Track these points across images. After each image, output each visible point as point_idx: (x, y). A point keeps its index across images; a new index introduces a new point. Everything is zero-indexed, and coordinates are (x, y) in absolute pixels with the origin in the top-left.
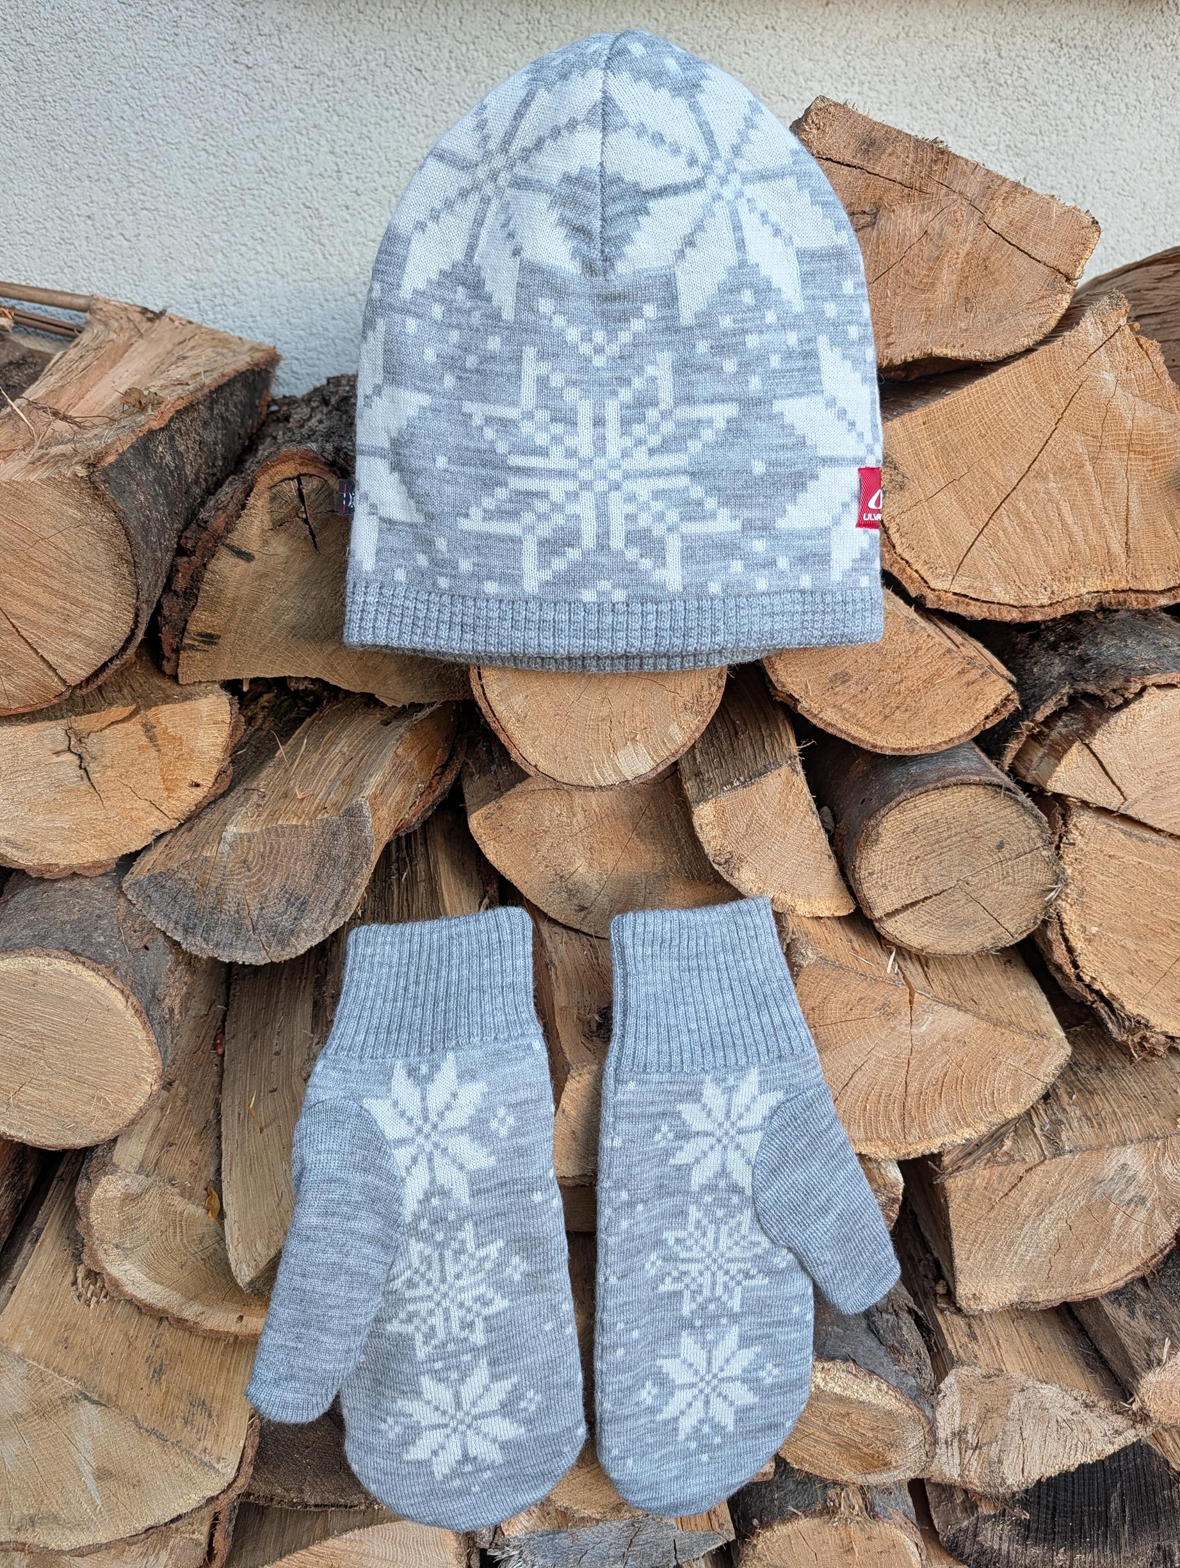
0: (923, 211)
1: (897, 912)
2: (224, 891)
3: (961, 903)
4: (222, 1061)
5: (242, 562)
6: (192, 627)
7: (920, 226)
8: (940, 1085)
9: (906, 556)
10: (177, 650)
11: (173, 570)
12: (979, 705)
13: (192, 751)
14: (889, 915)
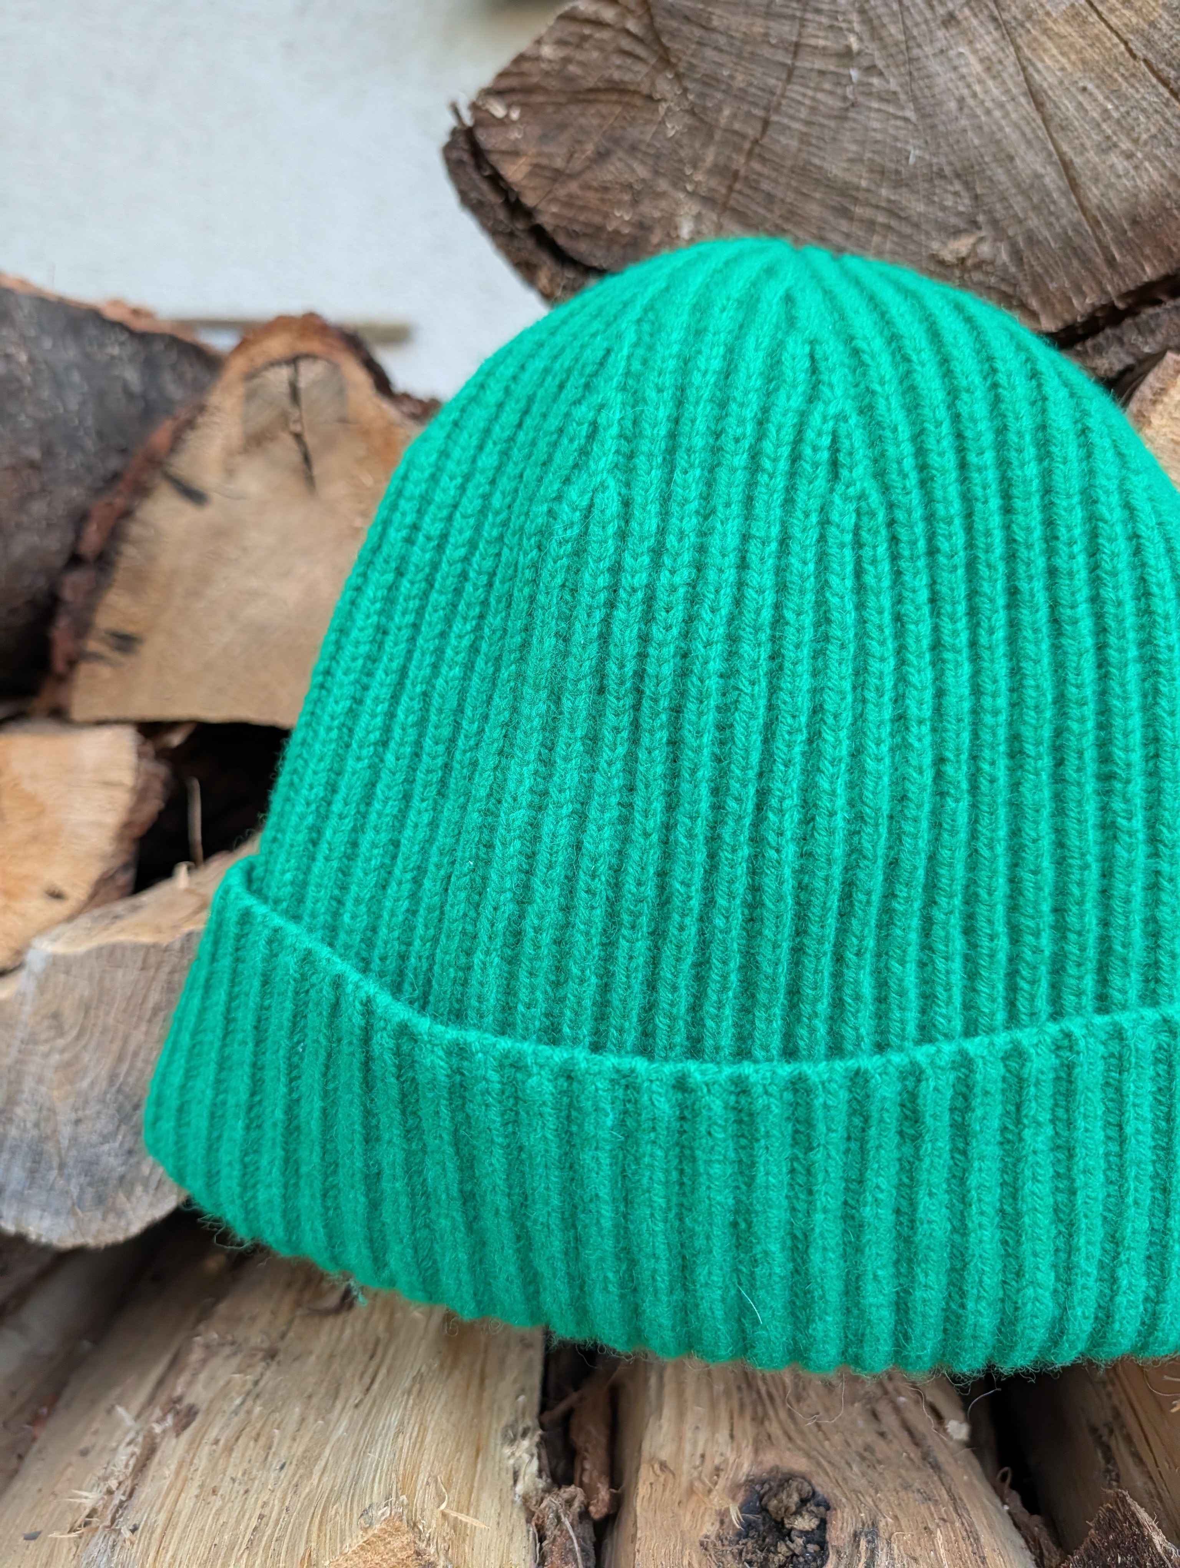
2: (21, 1075)
5: (190, 510)
6: (102, 621)
10: (73, 663)
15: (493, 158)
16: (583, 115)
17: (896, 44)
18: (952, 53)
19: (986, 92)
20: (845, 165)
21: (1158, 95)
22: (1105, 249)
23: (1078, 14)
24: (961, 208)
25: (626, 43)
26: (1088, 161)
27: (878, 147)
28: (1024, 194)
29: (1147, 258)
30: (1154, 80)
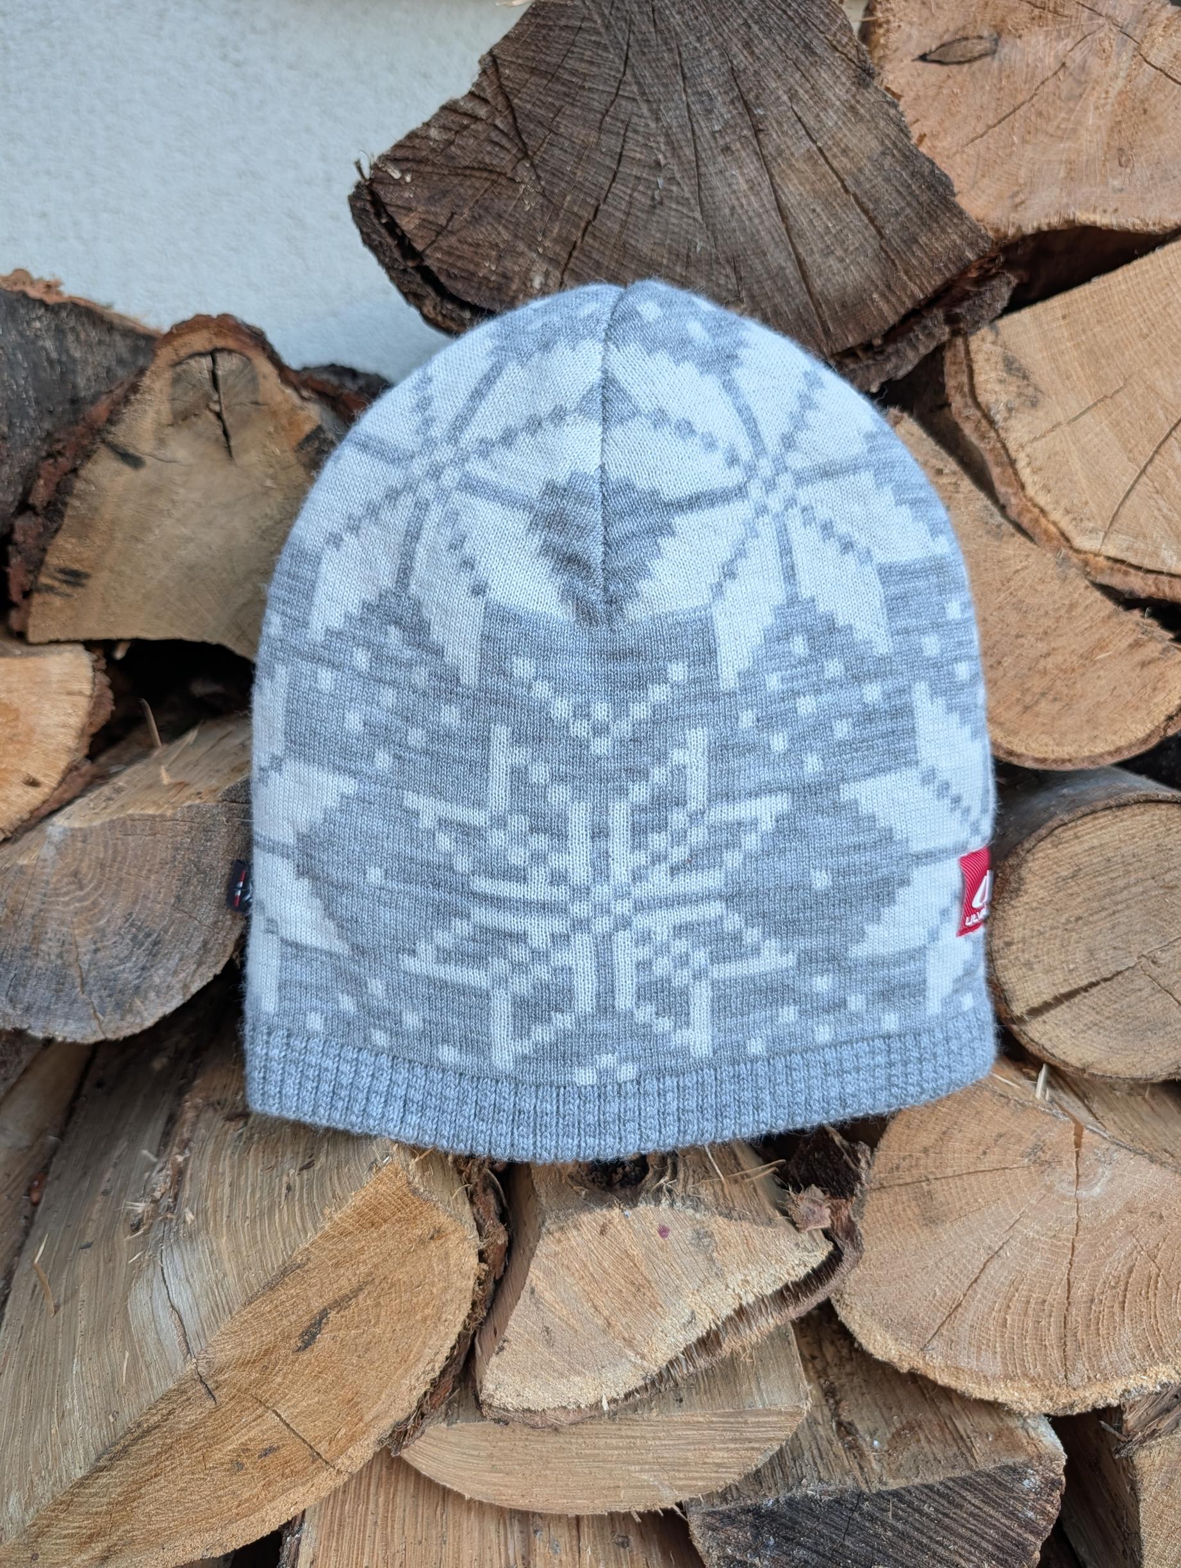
0: (1059, 38)
1: (1046, 1007)
2: (44, 920)
3: (1145, 993)
4: (34, 1213)
5: (127, 471)
6: (53, 560)
7: (1056, 57)
8: (1122, 1289)
9: (1042, 500)
10: (27, 594)
11: (29, 477)
12: (1159, 698)
13: (32, 730)
14: (1035, 1012)
15: (390, 209)
16: (461, 185)
17: (689, 162)
18: (727, 174)
19: (749, 204)
20: (651, 247)
21: (861, 220)
22: (824, 324)
23: (812, 157)
24: (730, 287)
25: (494, 135)
26: (814, 261)
27: (676, 237)
28: (772, 278)
29: (850, 331)
30: (859, 210)
